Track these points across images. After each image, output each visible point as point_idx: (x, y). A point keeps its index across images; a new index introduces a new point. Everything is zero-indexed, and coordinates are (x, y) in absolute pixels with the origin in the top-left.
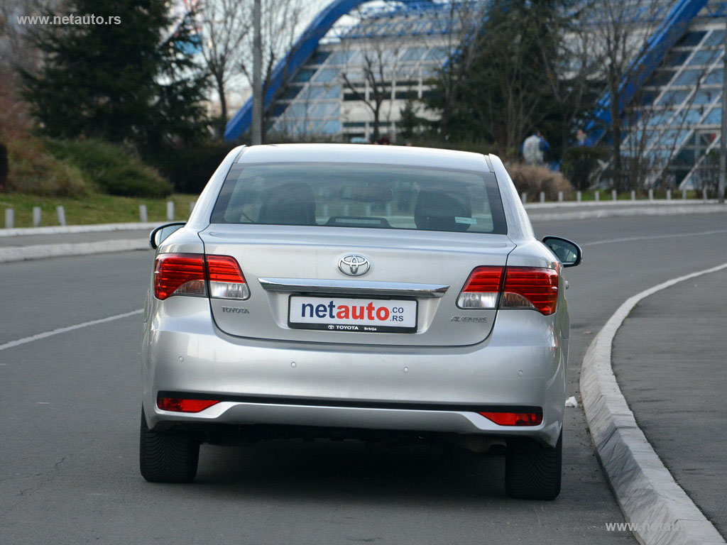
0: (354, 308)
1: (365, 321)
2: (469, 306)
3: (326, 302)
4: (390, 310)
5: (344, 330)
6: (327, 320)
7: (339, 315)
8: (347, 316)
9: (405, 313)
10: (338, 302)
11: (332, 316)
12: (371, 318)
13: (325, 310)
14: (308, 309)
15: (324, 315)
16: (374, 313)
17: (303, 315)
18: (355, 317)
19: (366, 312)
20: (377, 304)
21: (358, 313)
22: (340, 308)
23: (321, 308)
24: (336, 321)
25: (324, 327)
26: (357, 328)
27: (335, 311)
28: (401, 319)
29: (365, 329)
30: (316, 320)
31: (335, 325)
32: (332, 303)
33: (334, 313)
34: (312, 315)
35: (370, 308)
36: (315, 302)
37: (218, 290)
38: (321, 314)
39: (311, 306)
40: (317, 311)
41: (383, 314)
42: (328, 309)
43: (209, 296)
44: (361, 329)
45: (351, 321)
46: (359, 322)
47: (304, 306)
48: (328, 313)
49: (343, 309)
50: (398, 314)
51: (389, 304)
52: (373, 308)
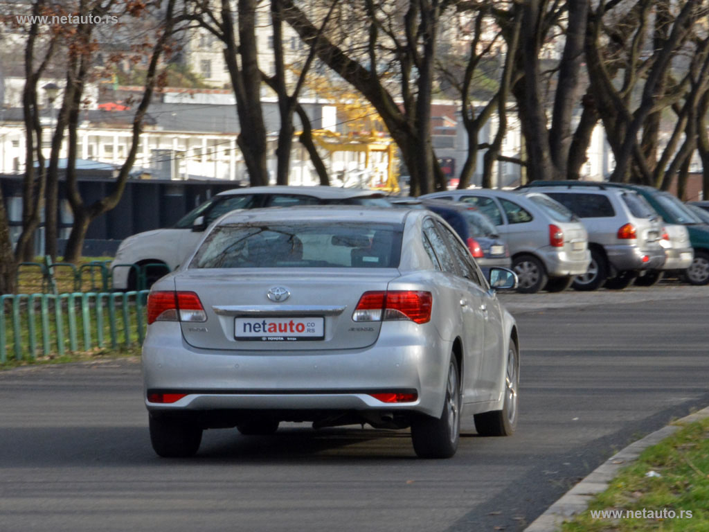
0: (280, 325)
1: (288, 334)
2: (361, 319)
3: (260, 321)
4: (305, 325)
5: (273, 340)
6: (261, 334)
7: (270, 330)
8: (275, 331)
9: (315, 327)
10: (268, 321)
11: (264, 331)
12: (292, 331)
13: (260, 327)
14: (248, 327)
15: (259, 331)
16: (294, 328)
17: (245, 331)
18: (281, 331)
19: (288, 327)
20: (296, 321)
21: (283, 328)
22: (270, 325)
23: (257, 326)
24: (268, 334)
25: (259, 339)
26: (282, 339)
27: (267, 327)
28: (313, 331)
29: (288, 339)
30: (253, 334)
31: (267, 337)
32: (264, 322)
33: (266, 329)
34: (250, 331)
35: (291, 324)
36: (253, 321)
37: (186, 316)
38: (257, 329)
39: (250, 324)
40: (254, 327)
41: (300, 328)
42: (262, 326)
43: (180, 320)
44: (285, 339)
45: (278, 333)
46: (284, 334)
47: (245, 325)
48: (262, 329)
49: (272, 326)
50: (311, 328)
51: (304, 321)
52: (293, 324)
